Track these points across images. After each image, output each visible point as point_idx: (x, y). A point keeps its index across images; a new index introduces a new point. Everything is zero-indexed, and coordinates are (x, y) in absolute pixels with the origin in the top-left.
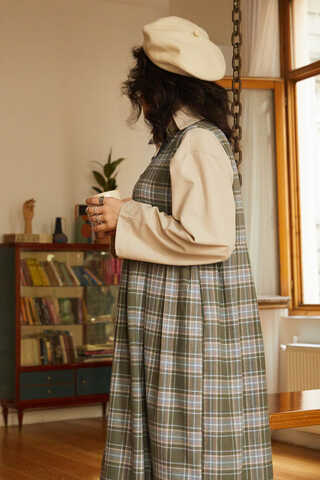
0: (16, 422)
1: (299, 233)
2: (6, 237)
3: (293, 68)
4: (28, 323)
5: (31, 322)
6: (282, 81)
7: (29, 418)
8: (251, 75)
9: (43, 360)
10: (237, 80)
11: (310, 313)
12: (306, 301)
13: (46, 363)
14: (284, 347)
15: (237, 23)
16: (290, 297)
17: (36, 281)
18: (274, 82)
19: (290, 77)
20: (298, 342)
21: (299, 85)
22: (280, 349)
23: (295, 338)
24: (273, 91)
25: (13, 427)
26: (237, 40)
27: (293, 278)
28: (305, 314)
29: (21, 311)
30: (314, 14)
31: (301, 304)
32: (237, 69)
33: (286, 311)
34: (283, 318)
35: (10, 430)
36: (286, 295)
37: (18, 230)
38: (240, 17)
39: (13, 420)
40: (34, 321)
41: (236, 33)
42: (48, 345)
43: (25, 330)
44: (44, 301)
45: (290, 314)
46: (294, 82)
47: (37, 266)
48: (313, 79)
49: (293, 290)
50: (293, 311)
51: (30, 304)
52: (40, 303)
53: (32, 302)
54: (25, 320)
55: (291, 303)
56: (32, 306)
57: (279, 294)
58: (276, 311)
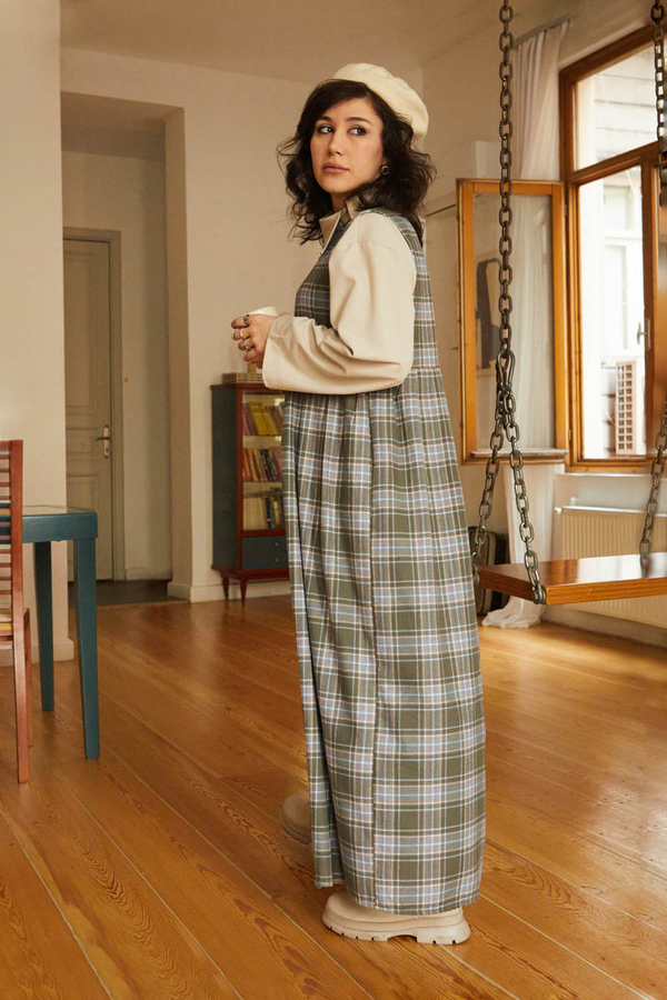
0: (239, 596)
1: (580, 372)
2: (225, 376)
3: (575, 169)
4: (251, 480)
5: (256, 479)
6: (562, 184)
7: (254, 591)
8: (522, 177)
9: (269, 524)
10: (506, 180)
11: (591, 469)
12: (588, 455)
13: (273, 527)
14: (559, 510)
15: (506, 108)
16: (567, 451)
17: (261, 429)
18: (552, 185)
19: (572, 179)
20: (577, 504)
21: (583, 189)
22: (554, 512)
23: (573, 499)
24: (551, 197)
25: (235, 600)
26: (506, 129)
27: (571, 428)
28: (586, 471)
29: (242, 465)
30: (604, 101)
31: (581, 459)
32: (506, 166)
33: (563, 466)
34: (560, 476)
35: (231, 605)
36: (563, 448)
37: (240, 368)
38: (510, 101)
39: (234, 592)
40: (259, 477)
41: (505, 121)
42: (276, 505)
43: (248, 487)
44: (270, 453)
45: (566, 471)
46: (577, 185)
47: (262, 411)
48: (601, 182)
49: (571, 442)
50: (571, 466)
51: (254, 456)
52: (267, 456)
53: (257, 454)
54: (249, 475)
55: (568, 458)
56: (257, 458)
57: (554, 446)
58: (550, 467)
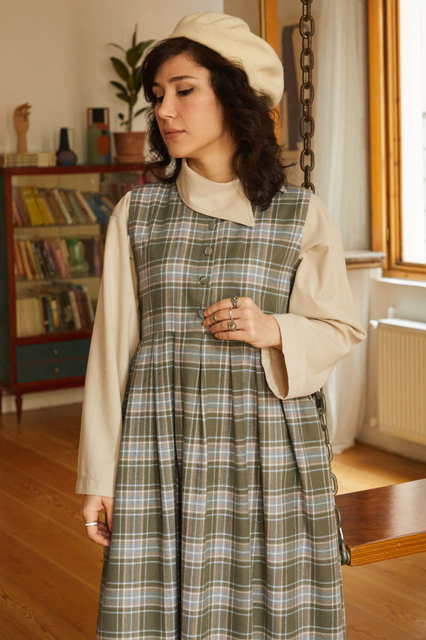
0: (14, 408)
1: (399, 163)
4: (25, 278)
5: (30, 276)
7: (32, 402)
9: (47, 327)
11: (411, 276)
12: (407, 258)
13: (51, 330)
14: (374, 323)
16: (384, 254)
17: (35, 219)
20: (396, 316)
22: (370, 326)
23: (391, 310)
25: (10, 414)
27: (389, 226)
28: (406, 277)
29: (14, 260)
31: (400, 261)
33: (379, 271)
34: (374, 282)
35: (5, 421)
36: (379, 250)
40: (33, 273)
42: (54, 305)
43: (20, 286)
44: (46, 245)
45: (384, 275)
47: (36, 197)
49: (389, 243)
50: (389, 271)
51: (27, 251)
52: (42, 248)
53: (31, 247)
54: (21, 272)
55: (385, 262)
56: (31, 253)
57: (370, 248)
58: (365, 272)
